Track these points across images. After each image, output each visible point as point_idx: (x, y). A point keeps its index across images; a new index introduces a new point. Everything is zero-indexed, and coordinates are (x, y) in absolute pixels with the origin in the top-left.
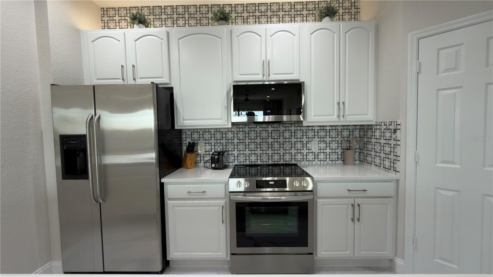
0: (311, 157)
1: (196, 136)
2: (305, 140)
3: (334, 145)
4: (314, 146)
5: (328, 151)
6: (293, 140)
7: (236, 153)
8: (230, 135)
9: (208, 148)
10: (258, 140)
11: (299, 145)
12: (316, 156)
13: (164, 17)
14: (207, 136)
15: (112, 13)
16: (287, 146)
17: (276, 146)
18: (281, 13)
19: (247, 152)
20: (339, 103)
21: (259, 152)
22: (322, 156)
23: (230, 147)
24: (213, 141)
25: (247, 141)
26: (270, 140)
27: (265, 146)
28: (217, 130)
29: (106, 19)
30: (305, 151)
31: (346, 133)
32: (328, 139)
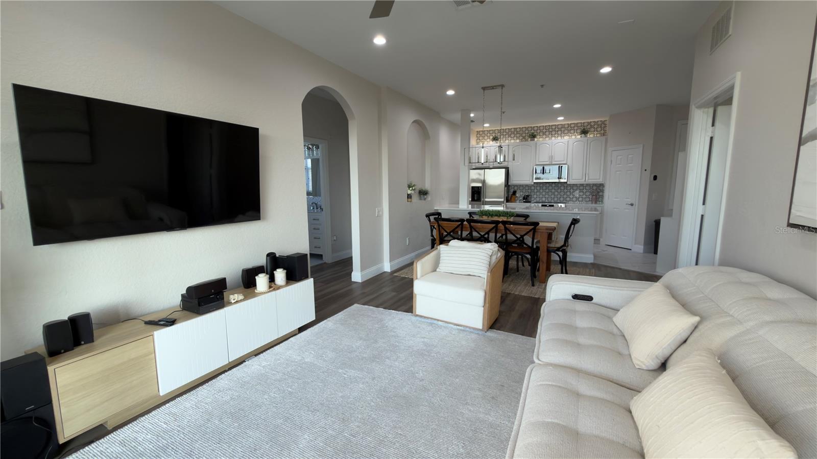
0: (574, 199)
1: (516, 188)
2: (572, 191)
3: (588, 194)
4: (577, 194)
5: (584, 196)
6: (566, 191)
7: (535, 196)
8: (533, 188)
9: (521, 194)
10: (547, 191)
11: (568, 193)
12: (577, 199)
13: (505, 133)
14: (521, 188)
15: (481, 133)
16: (562, 193)
17: (556, 193)
18: (563, 129)
19: (541, 196)
20: (586, 174)
21: (547, 196)
22: (580, 199)
23: (532, 194)
24: (524, 191)
25: (541, 191)
26: (553, 191)
27: (550, 193)
28: (527, 185)
29: (478, 135)
30: (571, 196)
31: (595, 188)
32: (585, 191)
